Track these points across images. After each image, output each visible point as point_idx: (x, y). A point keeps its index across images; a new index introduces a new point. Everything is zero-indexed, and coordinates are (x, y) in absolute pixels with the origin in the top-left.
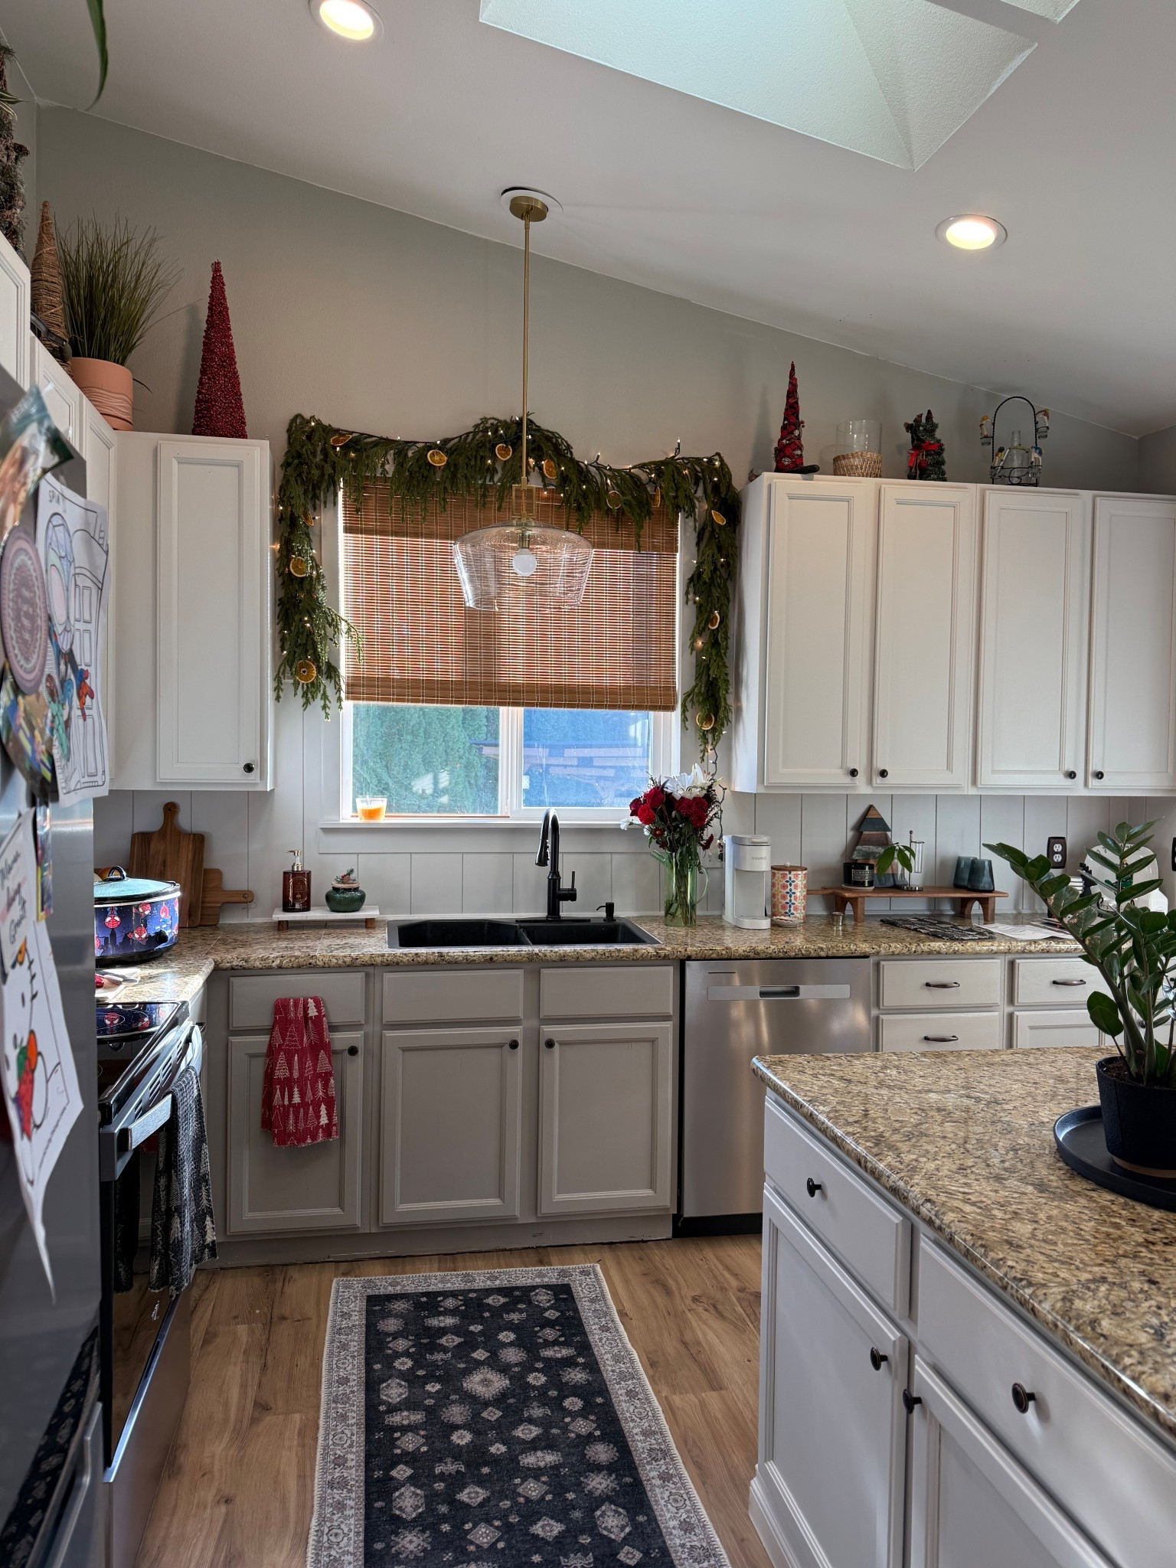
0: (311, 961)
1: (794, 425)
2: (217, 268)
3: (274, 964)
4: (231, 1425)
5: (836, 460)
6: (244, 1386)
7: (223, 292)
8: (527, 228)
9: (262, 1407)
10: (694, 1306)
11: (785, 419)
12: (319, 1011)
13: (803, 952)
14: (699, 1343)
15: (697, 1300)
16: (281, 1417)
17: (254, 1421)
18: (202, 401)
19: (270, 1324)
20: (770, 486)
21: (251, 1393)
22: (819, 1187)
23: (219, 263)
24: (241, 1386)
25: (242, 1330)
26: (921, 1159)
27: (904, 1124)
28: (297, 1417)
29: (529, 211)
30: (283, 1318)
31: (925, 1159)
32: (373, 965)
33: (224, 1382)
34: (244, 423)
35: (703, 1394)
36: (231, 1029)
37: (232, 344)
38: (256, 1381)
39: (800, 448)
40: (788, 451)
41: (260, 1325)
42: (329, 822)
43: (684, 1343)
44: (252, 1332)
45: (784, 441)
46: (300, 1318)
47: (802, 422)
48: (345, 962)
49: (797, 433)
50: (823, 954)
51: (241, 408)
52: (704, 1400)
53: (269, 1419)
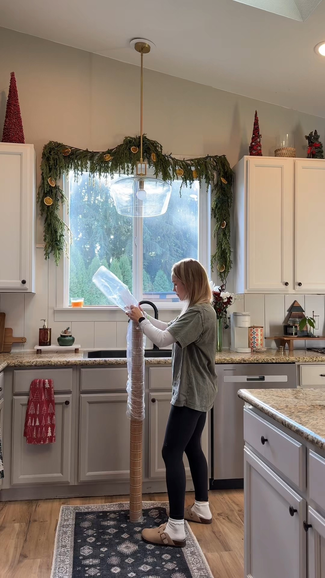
0: (49, 363)
1: (257, 136)
2: (13, 75)
3: (33, 364)
4: (9, 563)
5: (276, 151)
6: (16, 548)
7: (15, 84)
8: (142, 55)
9: (24, 556)
10: (218, 517)
11: (253, 134)
12: (50, 385)
13: (265, 360)
14: (220, 532)
15: (220, 515)
16: (32, 560)
17: (20, 562)
18: (6, 129)
19: (29, 523)
20: (247, 162)
21: (19, 551)
22: (267, 440)
23: (14, 73)
24: (15, 548)
25: (17, 525)
28: (39, 560)
29: (142, 48)
30: (35, 521)
32: (76, 365)
33: (7, 546)
34: (24, 138)
35: (222, 553)
36: (14, 393)
37: (19, 105)
38: (22, 546)
39: (260, 146)
40: (255, 148)
41: (25, 524)
42: (59, 308)
43: (214, 532)
44: (21, 526)
45: (253, 144)
46: (42, 521)
47: (261, 135)
48: (63, 363)
49: (258, 140)
50: (274, 361)
51: (22, 132)
52: (222, 555)
53: (26, 561)
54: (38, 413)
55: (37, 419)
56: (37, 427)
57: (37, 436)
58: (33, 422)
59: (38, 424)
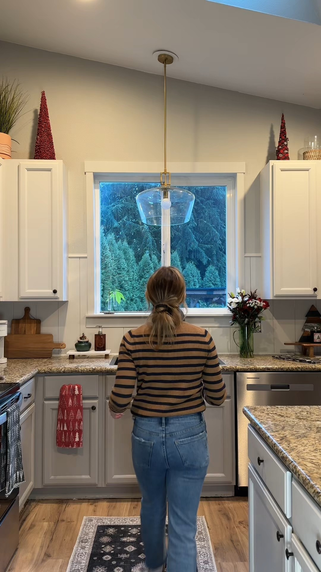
0: (76, 370)
1: (284, 140)
2: (43, 94)
3: (61, 371)
4: (34, 561)
5: (304, 154)
6: (42, 547)
7: (46, 103)
8: (165, 67)
9: (48, 555)
10: (239, 525)
11: (280, 138)
12: (79, 392)
13: (290, 369)
14: (238, 541)
15: (241, 523)
16: (54, 560)
17: (43, 561)
18: (37, 146)
19: (57, 522)
20: (272, 166)
21: (44, 550)
22: (262, 461)
23: (44, 92)
24: (41, 547)
25: (46, 524)
26: (298, 446)
27: (298, 433)
28: (61, 560)
29: (166, 59)
30: (63, 521)
31: (300, 446)
32: (101, 372)
33: (34, 544)
34: (54, 154)
35: (236, 563)
36: (45, 398)
37: (49, 123)
38: (47, 546)
39: (287, 149)
40: (281, 151)
41: (53, 523)
42: (90, 314)
43: (232, 541)
44: (49, 525)
45: (280, 147)
46: (69, 521)
47: (287, 139)
48: (90, 370)
49: (285, 143)
50: (299, 370)
51: (53, 148)
52: (236, 565)
53: (50, 561)
54: (65, 418)
55: (65, 424)
56: (65, 432)
57: (65, 440)
58: (62, 427)
59: (65, 429)
